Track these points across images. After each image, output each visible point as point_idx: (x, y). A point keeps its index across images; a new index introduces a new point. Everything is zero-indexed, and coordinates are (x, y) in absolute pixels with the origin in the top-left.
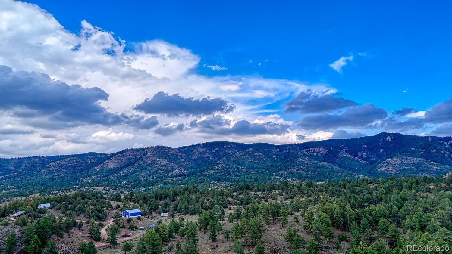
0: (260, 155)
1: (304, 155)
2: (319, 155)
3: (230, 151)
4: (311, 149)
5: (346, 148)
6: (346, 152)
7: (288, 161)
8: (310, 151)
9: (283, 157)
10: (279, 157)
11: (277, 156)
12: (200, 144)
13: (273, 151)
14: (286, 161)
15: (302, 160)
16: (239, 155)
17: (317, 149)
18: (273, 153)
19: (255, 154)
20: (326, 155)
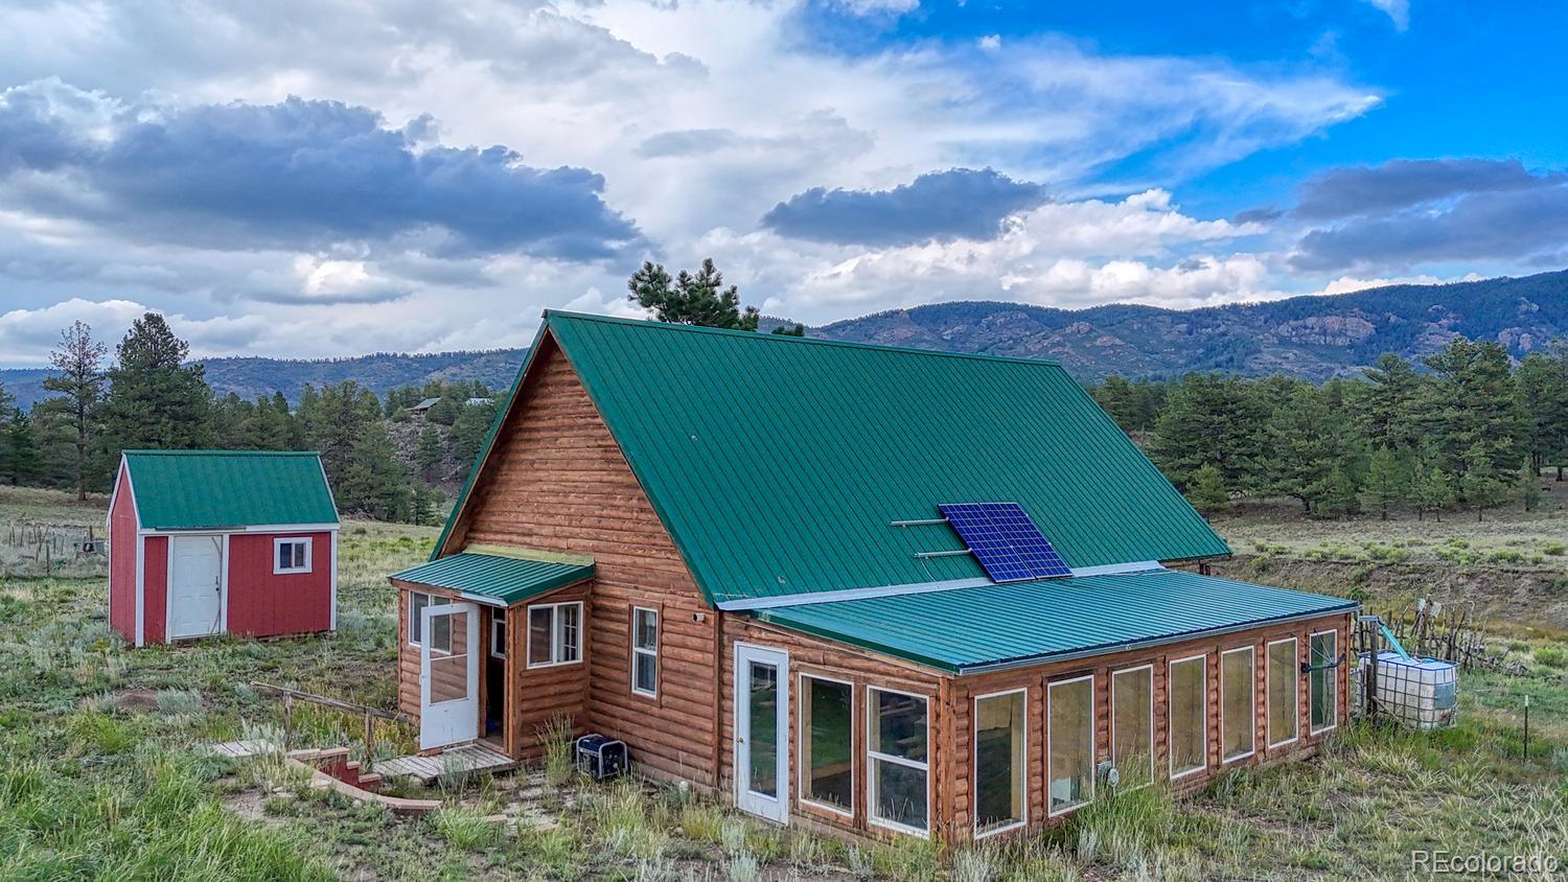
0: (1113, 346)
1: (1284, 342)
2: (1340, 341)
3: (1006, 334)
4: (1311, 321)
5: (1451, 315)
6: (1453, 329)
7: (1218, 365)
8: (1306, 327)
9: (1202, 350)
10: (1184, 352)
11: (1180, 347)
12: (897, 312)
13: (1164, 330)
14: (1212, 362)
15: (1273, 359)
16: (1039, 346)
17: (1333, 322)
18: (1166, 337)
19: (1098, 343)
20: (1370, 341)
